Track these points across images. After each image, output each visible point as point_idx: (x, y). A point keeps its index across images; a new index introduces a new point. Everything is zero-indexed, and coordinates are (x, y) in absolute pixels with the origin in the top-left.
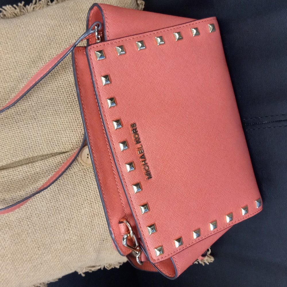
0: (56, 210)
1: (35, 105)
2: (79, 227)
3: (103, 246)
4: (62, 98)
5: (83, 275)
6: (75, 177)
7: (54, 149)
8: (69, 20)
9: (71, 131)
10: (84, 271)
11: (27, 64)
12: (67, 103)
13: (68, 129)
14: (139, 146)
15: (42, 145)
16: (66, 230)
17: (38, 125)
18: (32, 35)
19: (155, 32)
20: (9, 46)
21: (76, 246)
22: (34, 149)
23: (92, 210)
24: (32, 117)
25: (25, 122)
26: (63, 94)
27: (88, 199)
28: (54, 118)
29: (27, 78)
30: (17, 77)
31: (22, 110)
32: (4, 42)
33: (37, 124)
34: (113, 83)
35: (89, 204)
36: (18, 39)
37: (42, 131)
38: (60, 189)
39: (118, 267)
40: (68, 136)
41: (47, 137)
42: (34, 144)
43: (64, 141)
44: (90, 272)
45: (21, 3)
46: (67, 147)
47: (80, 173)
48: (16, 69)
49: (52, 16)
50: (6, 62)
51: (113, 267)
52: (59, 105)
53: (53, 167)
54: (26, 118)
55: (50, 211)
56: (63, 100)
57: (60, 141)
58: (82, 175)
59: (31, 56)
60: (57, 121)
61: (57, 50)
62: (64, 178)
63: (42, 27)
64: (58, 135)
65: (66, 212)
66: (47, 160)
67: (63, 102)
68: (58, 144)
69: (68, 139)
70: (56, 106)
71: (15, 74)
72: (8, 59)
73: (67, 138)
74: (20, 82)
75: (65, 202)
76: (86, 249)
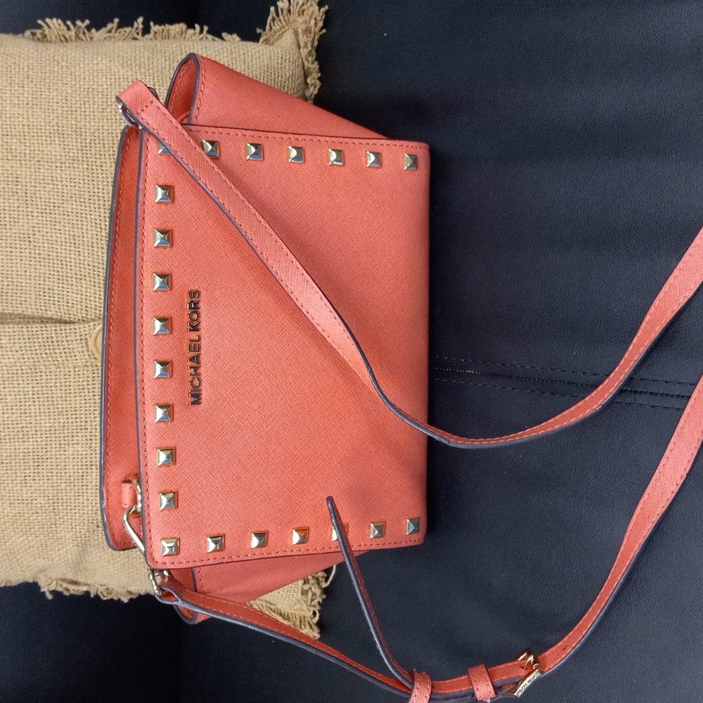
0: (18, 432)
1: (38, 216)
2: (55, 481)
3: (96, 538)
4: (93, 217)
5: (50, 597)
6: (72, 376)
7: (48, 308)
8: (156, 75)
9: (92, 283)
10: (52, 587)
11: (47, 134)
12: (101, 228)
13: (86, 278)
14: (194, 335)
15: (28, 296)
16: (28, 478)
17: (32, 255)
18: (75, 84)
19: (293, 137)
20: (26, 93)
21: (40, 518)
22: (10, 298)
23: (89, 452)
24: (25, 236)
25: (8, 242)
26: (97, 210)
27: (87, 429)
28: (66, 250)
29: (39, 161)
30: (20, 153)
31: (10, 218)
32: (18, 84)
33: (30, 253)
34: (176, 202)
35: (87, 440)
36: (47, 84)
37: (36, 269)
38: (38, 391)
39: (125, 600)
40: (84, 293)
41: (42, 283)
42: (13, 289)
43: (73, 300)
44: (66, 593)
45: (83, 22)
46: (75, 313)
47: (85, 372)
48: (25, 139)
49: (125, 60)
50: (10, 121)
51: (116, 599)
52: (84, 227)
53: (35, 344)
54: (13, 235)
55: (6, 430)
56: (93, 221)
57: (65, 297)
58: (88, 377)
59: (60, 122)
60: (70, 258)
61: (114, 125)
62: (50, 372)
63: (100, 74)
64: (64, 285)
65: (37, 441)
66: (28, 327)
67: (93, 224)
68: (59, 301)
69: (82, 298)
70: (78, 228)
71: (18, 148)
72: (16, 116)
73: (79, 296)
74: (24, 165)
75: (41, 420)
76: (59, 532)
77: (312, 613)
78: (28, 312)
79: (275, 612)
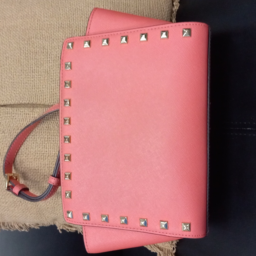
0: (42, 155)
5: (61, 232)
10: (61, 228)
11: (57, 28)
15: (46, 96)
16: (46, 176)
20: (50, 12)
22: (39, 97)
24: (46, 71)
31: (41, 63)
32: (47, 8)
33: (48, 78)
37: (50, 85)
38: (50, 137)
41: (52, 91)
42: (40, 94)
55: (36, 155)
65: (49, 160)
72: (45, 21)
74: (47, 41)
75: (51, 150)
76: (59, 201)
77: (172, 248)
78: (46, 103)
79: (156, 246)
